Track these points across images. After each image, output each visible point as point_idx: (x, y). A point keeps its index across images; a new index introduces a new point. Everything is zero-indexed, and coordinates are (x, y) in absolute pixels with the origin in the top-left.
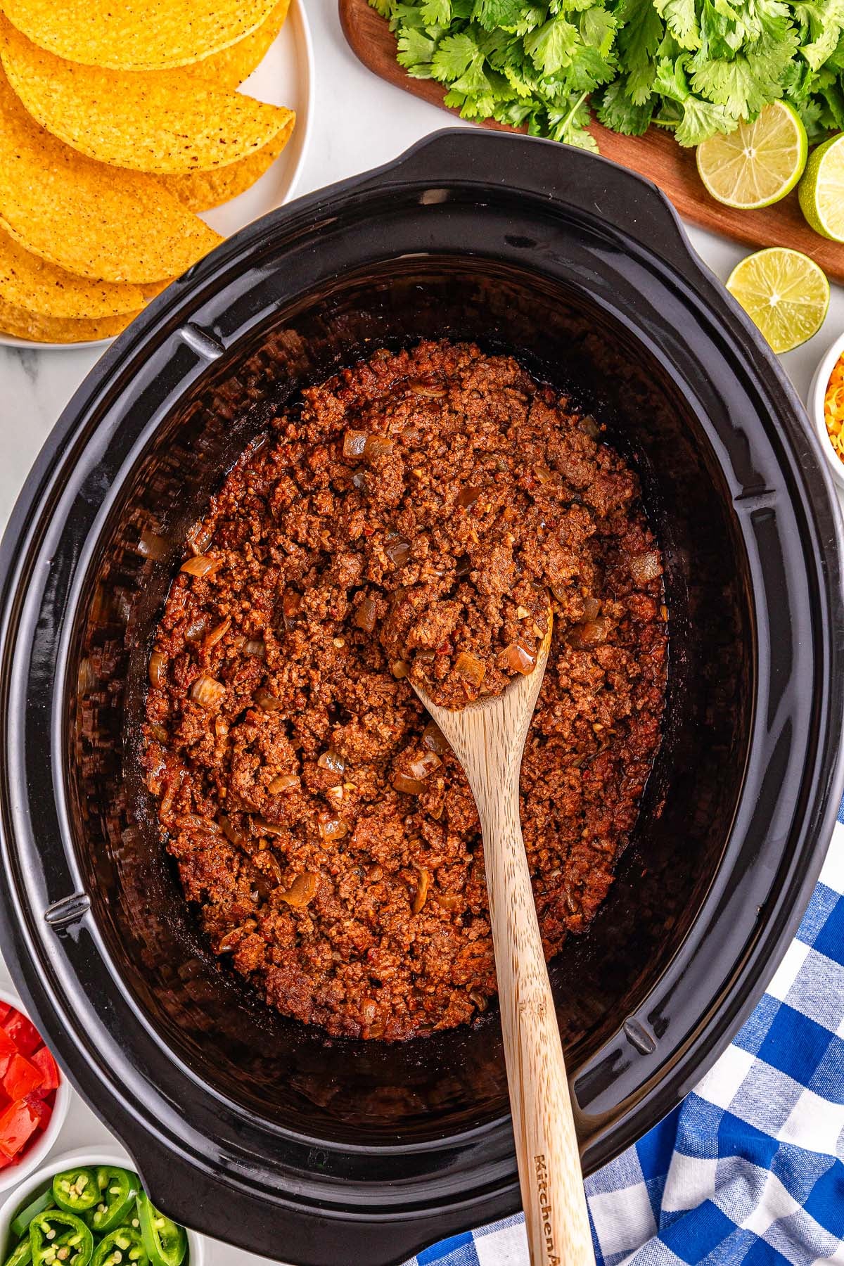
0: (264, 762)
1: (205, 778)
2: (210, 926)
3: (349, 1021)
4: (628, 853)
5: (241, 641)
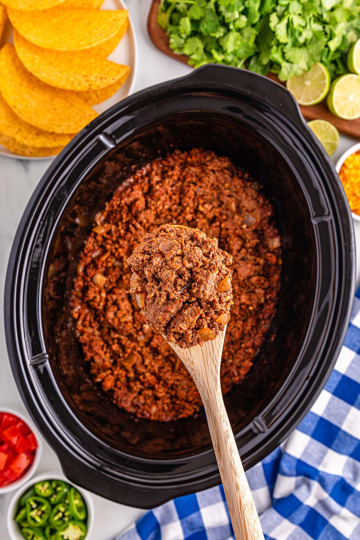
0: (119, 309)
1: (95, 313)
2: (94, 371)
3: (145, 412)
4: (259, 355)
5: (113, 260)
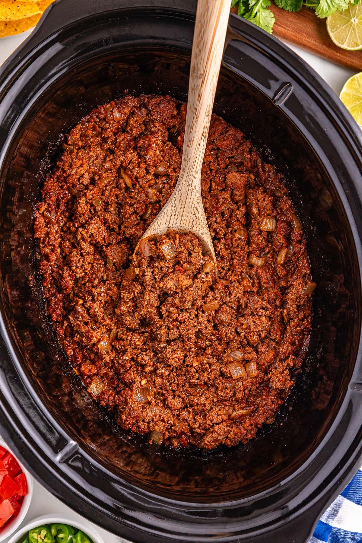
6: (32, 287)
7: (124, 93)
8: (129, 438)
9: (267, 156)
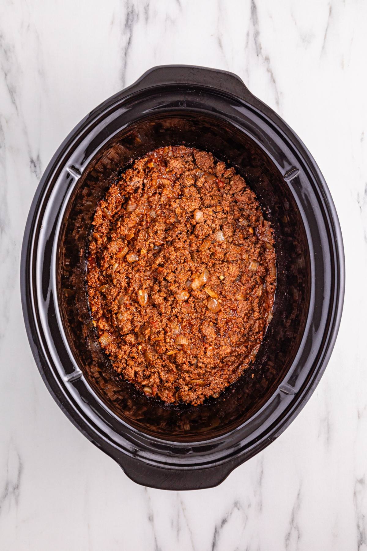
6: (81, 257)
7: (182, 143)
8: (118, 379)
9: (267, 214)
